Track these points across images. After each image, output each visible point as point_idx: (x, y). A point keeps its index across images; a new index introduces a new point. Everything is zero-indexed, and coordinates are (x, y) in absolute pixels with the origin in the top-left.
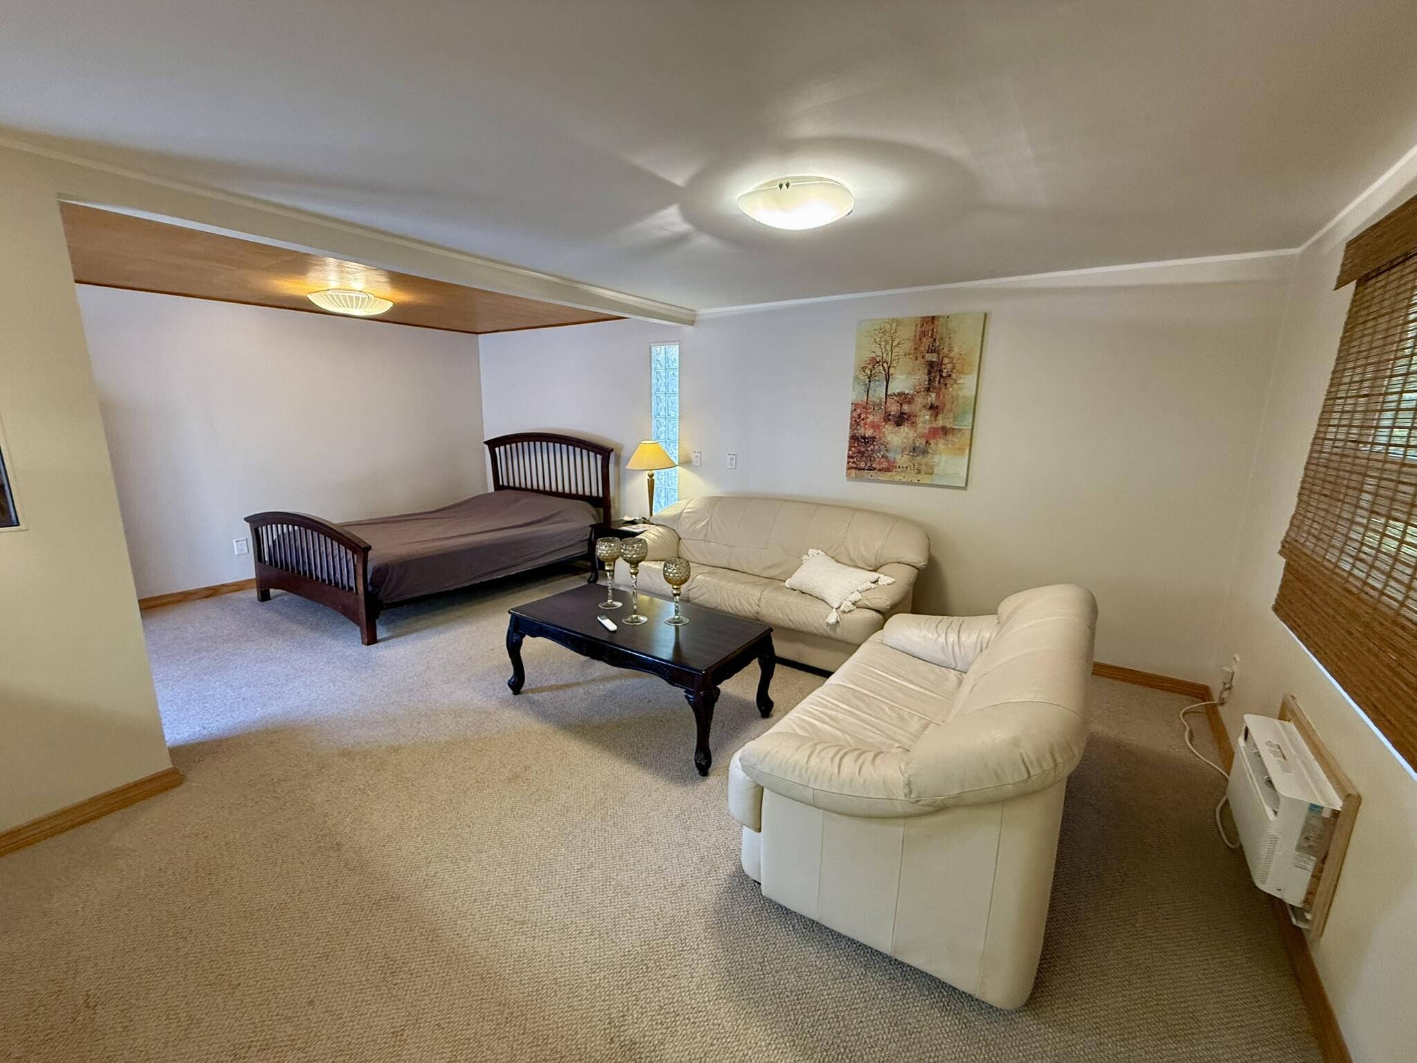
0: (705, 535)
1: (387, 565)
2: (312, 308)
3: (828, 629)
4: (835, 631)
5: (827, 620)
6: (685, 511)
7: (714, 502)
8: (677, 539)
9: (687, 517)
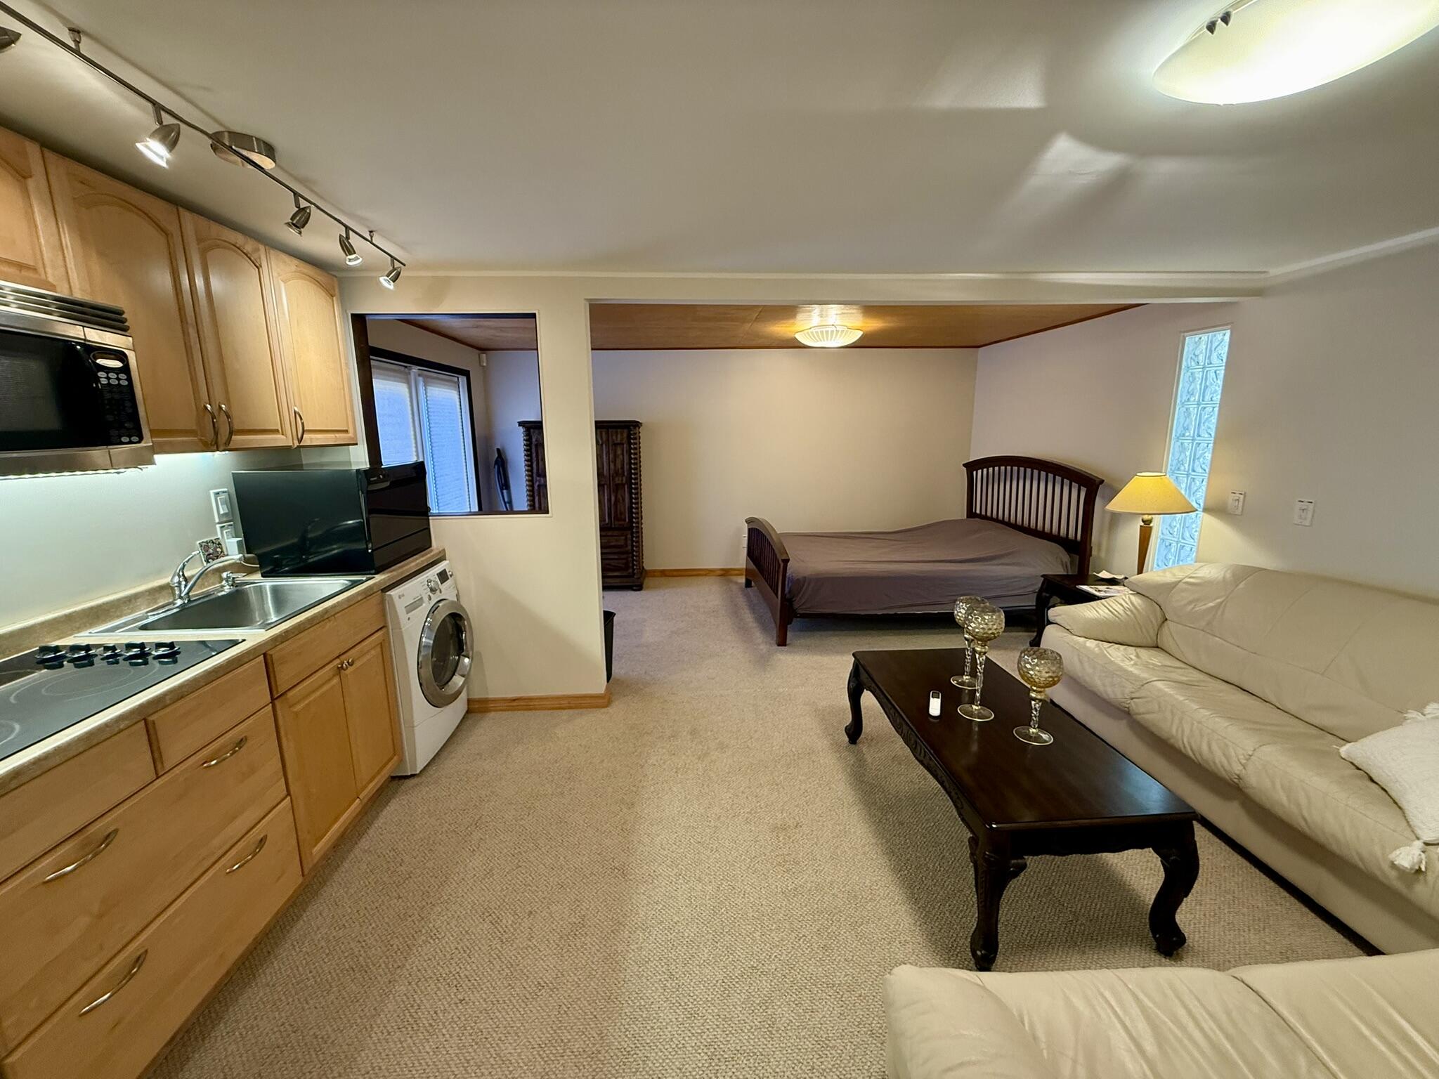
0: (1209, 623)
1: (805, 577)
2: (796, 345)
3: (1393, 874)
4: (1410, 886)
5: (1392, 856)
6: (1184, 581)
7: (1244, 574)
8: (1160, 620)
9: (1183, 591)
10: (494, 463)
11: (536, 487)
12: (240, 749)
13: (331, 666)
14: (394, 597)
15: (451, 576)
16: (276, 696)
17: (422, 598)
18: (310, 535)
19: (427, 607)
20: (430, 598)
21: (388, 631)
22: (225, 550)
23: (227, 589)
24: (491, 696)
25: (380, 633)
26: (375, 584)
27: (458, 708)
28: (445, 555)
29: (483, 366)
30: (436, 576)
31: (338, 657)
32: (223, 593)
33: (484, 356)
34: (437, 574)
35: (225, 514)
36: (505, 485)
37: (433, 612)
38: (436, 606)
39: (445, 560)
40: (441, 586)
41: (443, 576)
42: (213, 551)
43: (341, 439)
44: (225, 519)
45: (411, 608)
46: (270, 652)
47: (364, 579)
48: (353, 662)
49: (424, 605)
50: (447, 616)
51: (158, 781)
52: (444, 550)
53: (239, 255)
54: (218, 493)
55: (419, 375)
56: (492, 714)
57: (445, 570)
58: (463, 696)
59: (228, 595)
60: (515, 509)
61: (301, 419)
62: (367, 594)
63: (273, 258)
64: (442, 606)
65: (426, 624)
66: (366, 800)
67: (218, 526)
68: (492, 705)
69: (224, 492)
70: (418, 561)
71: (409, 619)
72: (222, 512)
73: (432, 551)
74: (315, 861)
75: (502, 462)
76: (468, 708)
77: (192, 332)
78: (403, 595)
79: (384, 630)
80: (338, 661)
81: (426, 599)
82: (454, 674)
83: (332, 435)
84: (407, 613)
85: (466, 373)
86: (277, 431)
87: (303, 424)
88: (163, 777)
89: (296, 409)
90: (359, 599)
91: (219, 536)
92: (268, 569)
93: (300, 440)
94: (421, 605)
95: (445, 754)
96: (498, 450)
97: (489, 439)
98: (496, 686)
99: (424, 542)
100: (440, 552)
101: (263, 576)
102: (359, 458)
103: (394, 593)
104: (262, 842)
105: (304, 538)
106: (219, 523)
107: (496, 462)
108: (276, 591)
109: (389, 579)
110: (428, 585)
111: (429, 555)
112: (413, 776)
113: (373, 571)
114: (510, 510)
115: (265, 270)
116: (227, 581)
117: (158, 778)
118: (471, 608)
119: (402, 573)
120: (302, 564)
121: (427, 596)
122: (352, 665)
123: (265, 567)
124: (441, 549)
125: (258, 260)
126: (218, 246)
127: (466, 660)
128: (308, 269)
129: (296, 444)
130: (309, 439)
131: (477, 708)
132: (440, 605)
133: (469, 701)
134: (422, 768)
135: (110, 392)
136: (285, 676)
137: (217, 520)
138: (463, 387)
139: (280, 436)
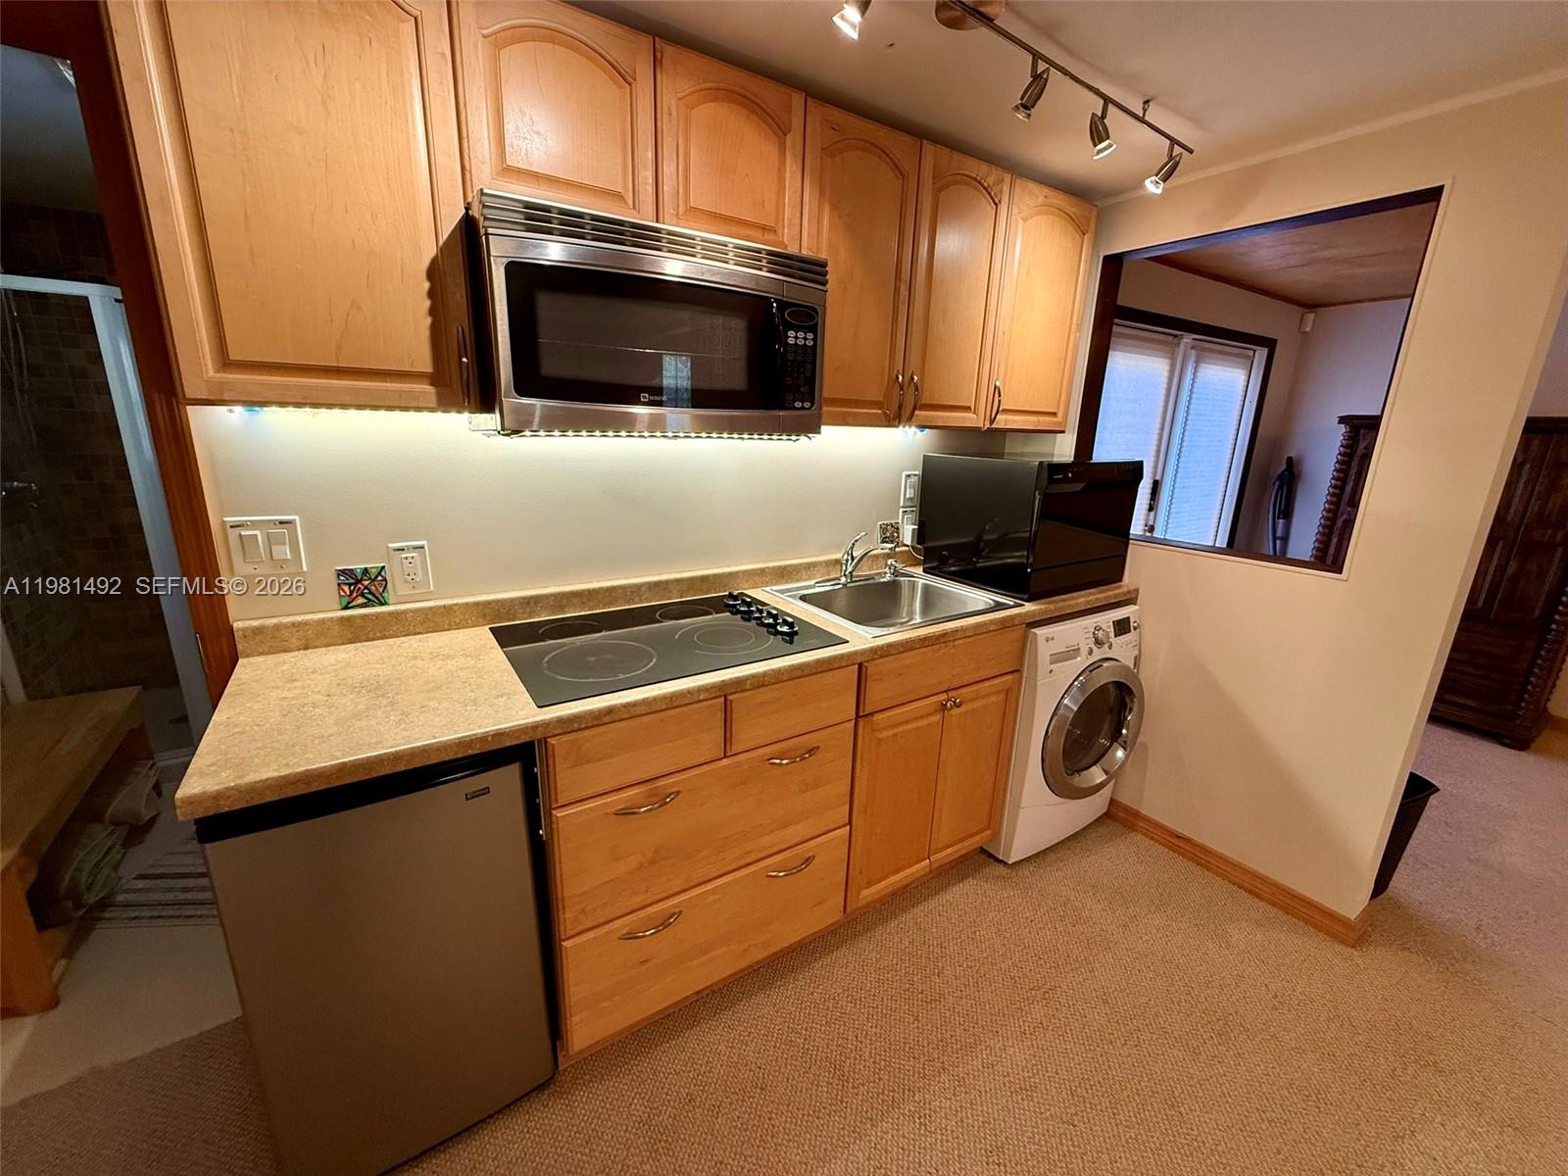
10: (1276, 476)
11: (1339, 523)
12: (810, 756)
13: (934, 699)
14: (1039, 639)
15: (1135, 628)
16: (861, 714)
17: (1079, 649)
18: (986, 537)
19: (1082, 662)
20: (1091, 652)
21: (1021, 678)
22: (901, 535)
23: (888, 578)
24: (1144, 812)
25: (1008, 677)
26: (1019, 615)
27: (1084, 811)
28: (1136, 598)
29: (1306, 333)
30: (1111, 623)
31: (946, 691)
32: (885, 580)
33: (1311, 316)
34: (1114, 622)
35: (910, 499)
36: (1286, 513)
37: (1091, 671)
38: (1097, 664)
39: (1135, 604)
40: (1113, 639)
41: (1122, 627)
42: (890, 534)
43: (1045, 422)
44: (909, 504)
45: (1060, 657)
46: (865, 664)
47: (1012, 603)
48: (961, 703)
49: (1079, 659)
50: (1113, 682)
51: (725, 760)
52: (1138, 590)
53: (979, 191)
54: (909, 476)
55: (1192, 348)
56: (1138, 837)
57: (1128, 618)
58: (1106, 792)
59: (889, 582)
60: (1289, 555)
61: (1000, 396)
62: (1005, 625)
63: (1017, 190)
64: (1107, 667)
65: (1076, 683)
66: (937, 865)
67: (901, 510)
68: (1141, 825)
69: (915, 475)
70: (1091, 598)
71: (1051, 672)
72: (908, 496)
73: (1120, 587)
74: (860, 905)
75: (1290, 478)
76: (1108, 810)
77: (904, 290)
78: (1052, 639)
79: (1017, 675)
80: (943, 697)
81: (1084, 651)
82: (1095, 764)
83: (1034, 418)
84: (1051, 663)
85: (1270, 344)
86: (967, 409)
87: (1000, 401)
88: (730, 759)
89: (998, 384)
90: (991, 629)
91: (900, 521)
92: (934, 564)
93: (992, 422)
94: (1076, 658)
95: (1052, 856)
96: (1290, 459)
97: (1278, 443)
98: (1155, 802)
99: (1112, 570)
100: (1129, 592)
101: (924, 571)
102: (1064, 449)
103: (1041, 632)
104: (808, 861)
105: (979, 539)
106: (903, 507)
107: (1280, 477)
108: (927, 590)
109: (1041, 612)
110: (1094, 633)
111: (1110, 593)
112: (1001, 861)
113: (1026, 597)
114: (1281, 557)
115: (1003, 208)
116: (890, 569)
117: (725, 757)
118: (1152, 682)
119: (1062, 609)
120: (970, 567)
121: (1087, 648)
122: (958, 707)
123: (930, 562)
124: (1132, 588)
125: (998, 195)
126: (957, 183)
127: (1120, 754)
128: (1059, 199)
129: (988, 425)
130: (1003, 421)
131: (1119, 818)
132: (1105, 665)
133: (1112, 801)
134: (1017, 859)
135: (796, 353)
136: (876, 695)
137: (902, 504)
138: (1259, 366)
139: (972, 415)
